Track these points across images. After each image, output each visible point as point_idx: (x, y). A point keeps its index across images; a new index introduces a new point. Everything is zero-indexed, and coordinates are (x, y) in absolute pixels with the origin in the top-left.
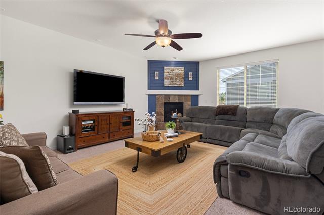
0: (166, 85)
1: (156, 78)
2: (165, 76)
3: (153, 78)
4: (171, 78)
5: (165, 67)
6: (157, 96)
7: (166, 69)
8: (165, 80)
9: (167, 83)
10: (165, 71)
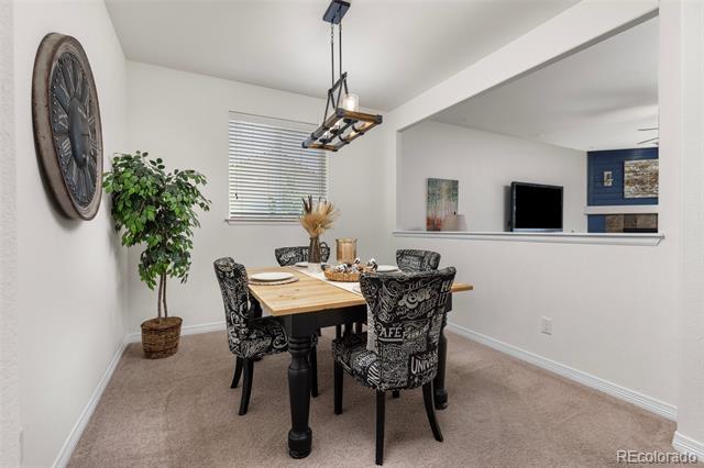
0: (628, 195)
1: (606, 184)
2: (626, 179)
3: (599, 185)
4: (641, 182)
5: (627, 163)
6: (607, 218)
7: (629, 165)
8: (626, 187)
9: (629, 191)
10: (626, 169)
